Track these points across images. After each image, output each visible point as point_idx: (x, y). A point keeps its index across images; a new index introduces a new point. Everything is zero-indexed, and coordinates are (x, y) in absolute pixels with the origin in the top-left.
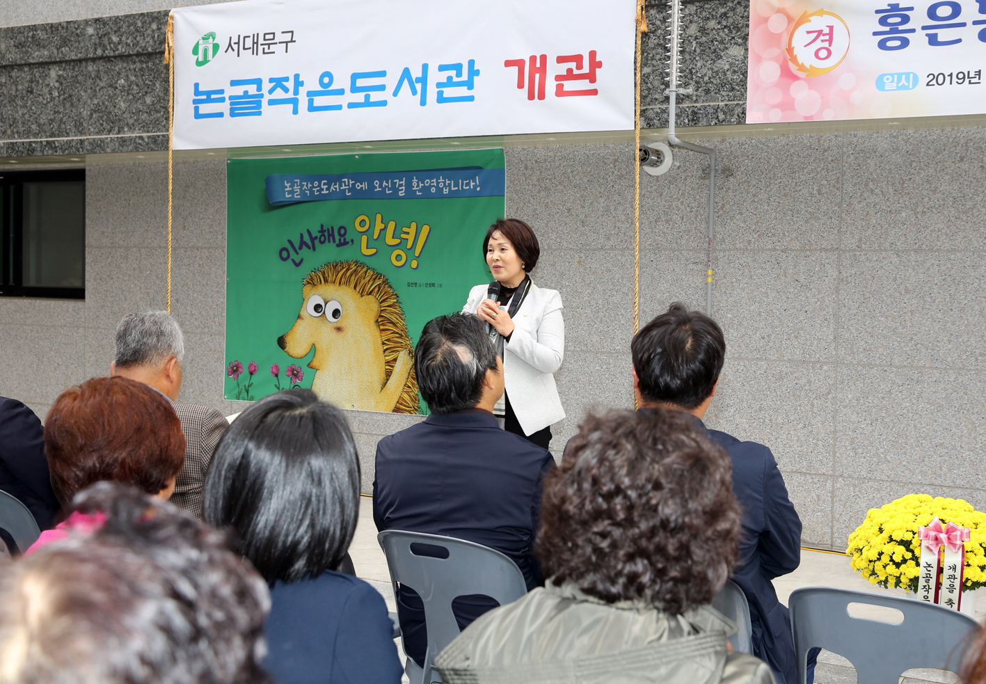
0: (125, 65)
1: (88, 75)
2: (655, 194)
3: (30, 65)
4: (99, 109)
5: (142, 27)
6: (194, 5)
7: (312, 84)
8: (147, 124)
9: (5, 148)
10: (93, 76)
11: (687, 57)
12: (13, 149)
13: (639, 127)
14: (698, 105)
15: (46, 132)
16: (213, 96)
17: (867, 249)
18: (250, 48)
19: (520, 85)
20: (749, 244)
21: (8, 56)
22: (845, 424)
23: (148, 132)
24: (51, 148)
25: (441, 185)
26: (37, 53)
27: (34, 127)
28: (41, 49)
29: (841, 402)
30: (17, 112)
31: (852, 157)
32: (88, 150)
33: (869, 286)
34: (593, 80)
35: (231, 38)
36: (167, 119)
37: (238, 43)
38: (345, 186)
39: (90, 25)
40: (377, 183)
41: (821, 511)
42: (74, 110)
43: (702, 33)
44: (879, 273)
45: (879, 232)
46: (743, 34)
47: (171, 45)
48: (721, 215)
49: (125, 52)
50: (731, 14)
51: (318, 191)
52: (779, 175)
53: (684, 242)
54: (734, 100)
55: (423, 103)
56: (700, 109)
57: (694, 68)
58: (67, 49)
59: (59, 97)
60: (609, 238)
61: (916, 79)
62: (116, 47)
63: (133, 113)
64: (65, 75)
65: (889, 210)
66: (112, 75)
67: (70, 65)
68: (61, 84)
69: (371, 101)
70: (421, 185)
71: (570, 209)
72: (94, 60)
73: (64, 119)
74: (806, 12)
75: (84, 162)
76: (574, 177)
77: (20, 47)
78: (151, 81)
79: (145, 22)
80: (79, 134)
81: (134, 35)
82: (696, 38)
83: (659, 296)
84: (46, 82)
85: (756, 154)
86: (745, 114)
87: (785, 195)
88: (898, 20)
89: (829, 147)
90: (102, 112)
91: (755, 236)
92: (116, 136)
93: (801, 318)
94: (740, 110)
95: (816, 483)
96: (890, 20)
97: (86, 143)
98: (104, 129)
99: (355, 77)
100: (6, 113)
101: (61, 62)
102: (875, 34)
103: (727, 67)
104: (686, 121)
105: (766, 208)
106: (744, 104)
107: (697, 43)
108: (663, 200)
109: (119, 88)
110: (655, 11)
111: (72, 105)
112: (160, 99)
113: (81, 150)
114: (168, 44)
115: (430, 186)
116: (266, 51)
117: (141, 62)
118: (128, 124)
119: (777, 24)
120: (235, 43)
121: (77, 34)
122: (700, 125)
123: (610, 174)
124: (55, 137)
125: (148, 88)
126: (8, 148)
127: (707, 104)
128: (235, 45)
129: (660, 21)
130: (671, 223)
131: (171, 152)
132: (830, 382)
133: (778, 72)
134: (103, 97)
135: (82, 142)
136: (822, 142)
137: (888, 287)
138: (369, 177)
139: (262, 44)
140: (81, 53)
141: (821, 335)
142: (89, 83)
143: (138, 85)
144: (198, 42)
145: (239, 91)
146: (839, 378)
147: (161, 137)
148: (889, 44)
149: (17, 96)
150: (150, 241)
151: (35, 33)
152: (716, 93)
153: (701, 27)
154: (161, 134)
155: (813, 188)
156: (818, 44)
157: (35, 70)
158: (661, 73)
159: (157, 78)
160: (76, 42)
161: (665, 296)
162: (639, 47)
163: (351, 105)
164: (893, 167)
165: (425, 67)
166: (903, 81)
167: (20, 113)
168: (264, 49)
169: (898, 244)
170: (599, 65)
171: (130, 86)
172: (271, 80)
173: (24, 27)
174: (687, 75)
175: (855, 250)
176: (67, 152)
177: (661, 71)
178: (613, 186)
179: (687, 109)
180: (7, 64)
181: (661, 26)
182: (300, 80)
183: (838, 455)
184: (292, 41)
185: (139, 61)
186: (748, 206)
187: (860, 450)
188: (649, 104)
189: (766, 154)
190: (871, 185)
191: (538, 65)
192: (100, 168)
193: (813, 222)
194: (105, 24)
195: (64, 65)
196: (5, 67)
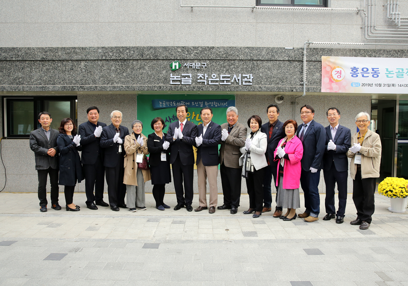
0: (114, 63)
1: (98, 65)
3: (72, 60)
4: (103, 77)
5: (123, 51)
9: (61, 88)
12: (65, 88)
15: (79, 83)
21: (62, 57)
23: (124, 84)
24: (82, 89)
25: (215, 104)
26: (76, 57)
27: (74, 81)
28: (78, 55)
30: (66, 76)
39: (100, 49)
40: (193, 103)
42: (92, 76)
46: (320, 70)
49: (115, 59)
50: (316, 65)
51: (172, 105)
54: (318, 86)
57: (307, 77)
58: (90, 56)
59: (85, 72)
61: (359, 84)
62: (111, 57)
63: (118, 78)
64: (88, 65)
66: (109, 66)
67: (90, 61)
68: (86, 67)
70: (208, 104)
72: (101, 60)
73: (88, 79)
74: (335, 66)
75: (76, 93)
77: (68, 54)
78: (126, 68)
79: (124, 49)
80: (94, 84)
81: (119, 54)
84: (79, 66)
88: (356, 70)
90: (105, 77)
92: (111, 85)
94: (320, 89)
96: (354, 70)
97: (98, 87)
101: (86, 60)
102: (351, 73)
103: (316, 78)
106: (320, 87)
107: (308, 71)
109: (112, 70)
111: (91, 74)
112: (129, 74)
113: (96, 89)
115: (211, 104)
118: (116, 82)
119: (328, 69)
121: (94, 52)
122: (310, 92)
124: (83, 85)
125: (124, 70)
133: (329, 80)
134: (105, 72)
135: (96, 87)
140: (96, 58)
142: (99, 68)
143: (120, 70)
147: (131, 86)
148: (354, 76)
149: (66, 71)
150: (105, 120)
151: (75, 50)
156: (338, 74)
157: (74, 62)
159: (128, 68)
160: (93, 54)
166: (357, 85)
171: (116, 70)
173: (70, 48)
176: (89, 90)
180: (62, 59)
185: (121, 62)
192: (83, 96)
194: (106, 49)
195: (87, 61)
196: (60, 60)
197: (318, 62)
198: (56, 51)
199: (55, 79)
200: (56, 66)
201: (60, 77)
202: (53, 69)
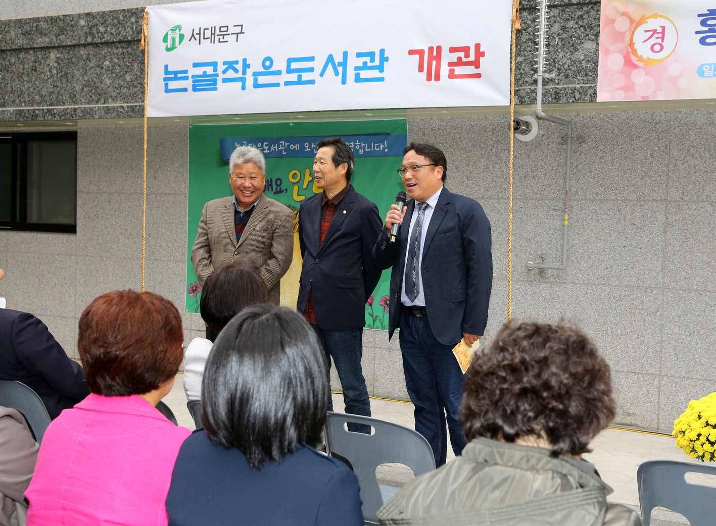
0: (110, 50)
1: (80, 58)
2: (524, 155)
3: (34, 49)
4: (89, 84)
5: (124, 21)
6: (165, 4)
7: (256, 66)
8: (127, 96)
9: (14, 114)
10: (84, 58)
11: (551, 49)
12: (21, 115)
13: (513, 103)
14: (560, 87)
15: (46, 102)
16: (179, 75)
17: (688, 200)
18: (209, 38)
19: (421, 69)
20: (597, 195)
21: (17, 41)
22: (669, 335)
23: (128, 102)
24: (51, 114)
25: (358, 147)
26: (40, 40)
27: (37, 97)
28: (43, 37)
29: (667, 318)
30: (24, 86)
31: (678, 129)
32: (80, 117)
33: (689, 229)
34: (478, 66)
35: (193, 30)
36: (143, 93)
37: (199, 34)
38: (282, 147)
39: (82, 18)
40: (307, 145)
41: (650, 402)
42: (69, 85)
43: (563, 31)
44: (697, 219)
45: (697, 187)
46: (595, 32)
47: (146, 34)
48: (576, 173)
49: (110, 40)
50: (585, 16)
52: (621, 142)
53: (546, 193)
54: (587, 83)
55: (344, 82)
56: (561, 90)
57: (557, 58)
58: (64, 36)
59: (57, 74)
60: (488, 190)
62: (102, 36)
63: (116, 88)
64: (62, 57)
65: (706, 170)
66: (100, 58)
67: (66, 49)
68: (59, 64)
69: (302, 80)
71: (458, 167)
72: (85, 45)
73: (61, 92)
74: (644, 16)
75: (76, 125)
76: (461, 142)
77: (27, 34)
78: (130, 63)
79: (126, 16)
80: (73, 104)
81: (117, 27)
82: (559, 35)
83: (526, 235)
84: (47, 63)
85: (603, 126)
86: (596, 94)
87: (625, 158)
88: (715, 22)
89: (660, 121)
90: (91, 86)
91: (602, 189)
92: (102, 106)
93: (637, 253)
94: (592, 91)
95: (646, 381)
96: (709, 22)
97: (78, 111)
98: (93, 100)
99: (290, 61)
100: (15, 86)
101: (59, 47)
102: (697, 33)
103: (582, 57)
104: (550, 99)
105: (610, 167)
106: (595, 86)
107: (559, 39)
108: (530, 161)
109: (105, 68)
110: (527, 13)
111: (67, 81)
112: (137, 77)
113: (74, 116)
114: (144, 34)
116: (221, 40)
117: (123, 48)
118: (111, 96)
119: (622, 25)
120: (197, 34)
121: (72, 25)
122: (561, 102)
123: (489, 140)
124: (54, 105)
125: (128, 68)
126: (17, 114)
127: (566, 86)
128: (198, 36)
129: (531, 21)
130: (537, 179)
131: (145, 119)
132: (659, 303)
133: (622, 62)
134: (92, 75)
135: (75, 110)
136: (654, 117)
137: (704, 230)
138: (300, 140)
139: (218, 34)
140: (75, 40)
141: (652, 267)
142: (81, 64)
143: (119, 66)
144: (167, 33)
145: (199, 71)
146: (665, 299)
147: (138, 107)
148: (708, 40)
149: (24, 73)
150: (128, 188)
151: (38, 23)
152: (573, 78)
153: (562, 26)
154: (138, 104)
155: (647, 153)
156: (653, 40)
157: (39, 53)
158: (531, 61)
159: (135, 61)
160: (71, 31)
161: (531, 235)
162: (514, 41)
163: (287, 83)
164: (709, 137)
165: (345, 54)
167: (26, 86)
168: (219, 38)
169: (712, 196)
170: (483, 54)
171: (113, 66)
172: (225, 63)
173: (30, 19)
174: (551, 63)
175: (679, 201)
176: (63, 117)
177: (531, 60)
178: (491, 149)
179: (551, 90)
180: (16, 47)
181: (531, 25)
182: (247, 63)
183: (663, 359)
184: (241, 33)
185: (121, 47)
186: (596, 166)
187: (681, 356)
188: (521, 86)
189: (611, 126)
190: (692, 151)
191: (435, 54)
192: (89, 131)
193: (647, 179)
194: (94, 17)
195: (61, 49)
196: (14, 50)
197: (590, 6)
198: (7, 29)
199: (5, 93)
200: (8, 63)
201: (14, 89)
202: (3, 69)
